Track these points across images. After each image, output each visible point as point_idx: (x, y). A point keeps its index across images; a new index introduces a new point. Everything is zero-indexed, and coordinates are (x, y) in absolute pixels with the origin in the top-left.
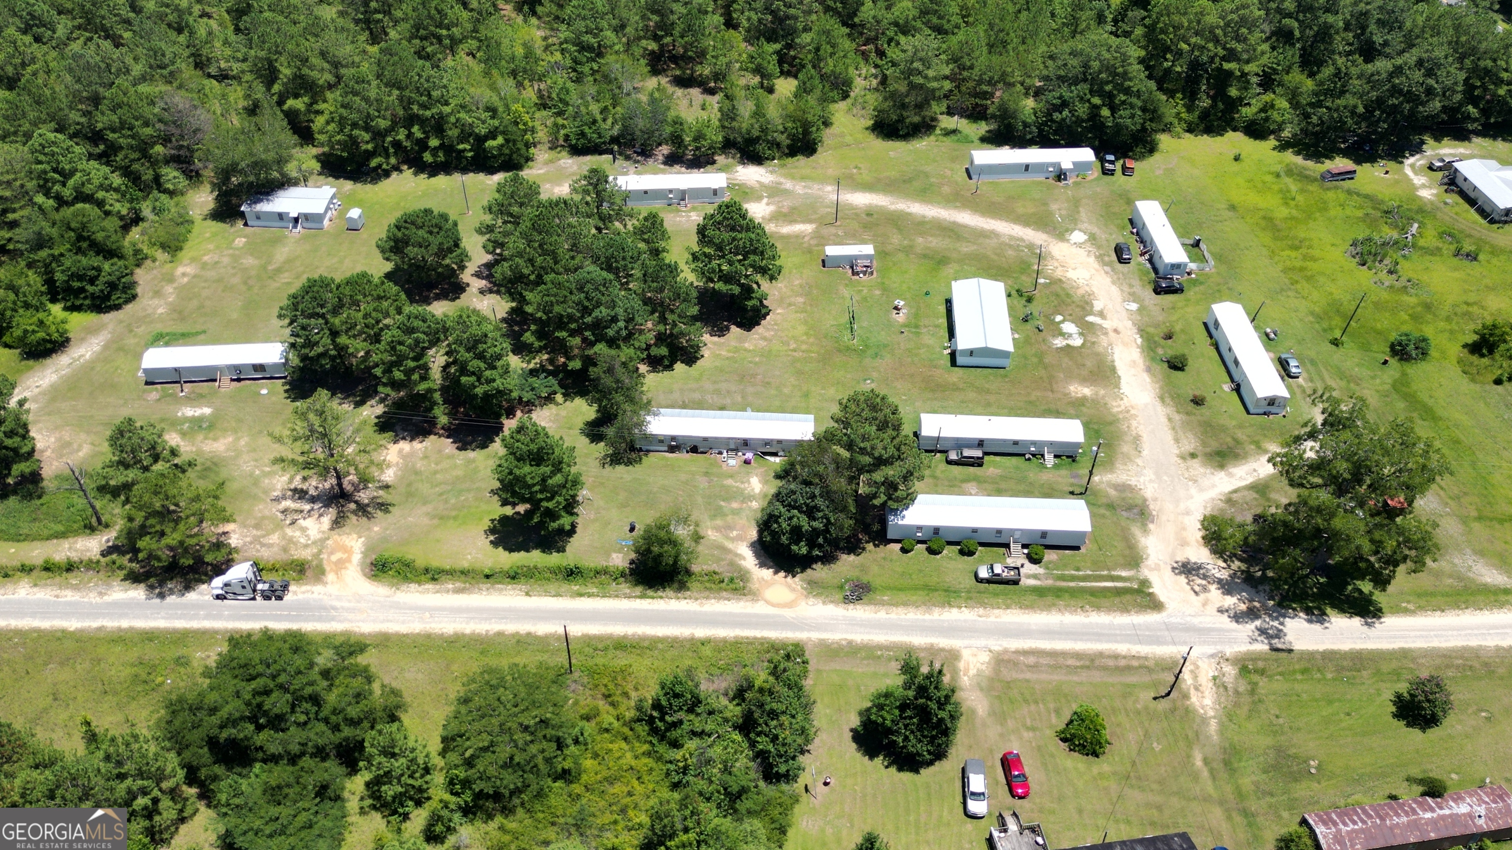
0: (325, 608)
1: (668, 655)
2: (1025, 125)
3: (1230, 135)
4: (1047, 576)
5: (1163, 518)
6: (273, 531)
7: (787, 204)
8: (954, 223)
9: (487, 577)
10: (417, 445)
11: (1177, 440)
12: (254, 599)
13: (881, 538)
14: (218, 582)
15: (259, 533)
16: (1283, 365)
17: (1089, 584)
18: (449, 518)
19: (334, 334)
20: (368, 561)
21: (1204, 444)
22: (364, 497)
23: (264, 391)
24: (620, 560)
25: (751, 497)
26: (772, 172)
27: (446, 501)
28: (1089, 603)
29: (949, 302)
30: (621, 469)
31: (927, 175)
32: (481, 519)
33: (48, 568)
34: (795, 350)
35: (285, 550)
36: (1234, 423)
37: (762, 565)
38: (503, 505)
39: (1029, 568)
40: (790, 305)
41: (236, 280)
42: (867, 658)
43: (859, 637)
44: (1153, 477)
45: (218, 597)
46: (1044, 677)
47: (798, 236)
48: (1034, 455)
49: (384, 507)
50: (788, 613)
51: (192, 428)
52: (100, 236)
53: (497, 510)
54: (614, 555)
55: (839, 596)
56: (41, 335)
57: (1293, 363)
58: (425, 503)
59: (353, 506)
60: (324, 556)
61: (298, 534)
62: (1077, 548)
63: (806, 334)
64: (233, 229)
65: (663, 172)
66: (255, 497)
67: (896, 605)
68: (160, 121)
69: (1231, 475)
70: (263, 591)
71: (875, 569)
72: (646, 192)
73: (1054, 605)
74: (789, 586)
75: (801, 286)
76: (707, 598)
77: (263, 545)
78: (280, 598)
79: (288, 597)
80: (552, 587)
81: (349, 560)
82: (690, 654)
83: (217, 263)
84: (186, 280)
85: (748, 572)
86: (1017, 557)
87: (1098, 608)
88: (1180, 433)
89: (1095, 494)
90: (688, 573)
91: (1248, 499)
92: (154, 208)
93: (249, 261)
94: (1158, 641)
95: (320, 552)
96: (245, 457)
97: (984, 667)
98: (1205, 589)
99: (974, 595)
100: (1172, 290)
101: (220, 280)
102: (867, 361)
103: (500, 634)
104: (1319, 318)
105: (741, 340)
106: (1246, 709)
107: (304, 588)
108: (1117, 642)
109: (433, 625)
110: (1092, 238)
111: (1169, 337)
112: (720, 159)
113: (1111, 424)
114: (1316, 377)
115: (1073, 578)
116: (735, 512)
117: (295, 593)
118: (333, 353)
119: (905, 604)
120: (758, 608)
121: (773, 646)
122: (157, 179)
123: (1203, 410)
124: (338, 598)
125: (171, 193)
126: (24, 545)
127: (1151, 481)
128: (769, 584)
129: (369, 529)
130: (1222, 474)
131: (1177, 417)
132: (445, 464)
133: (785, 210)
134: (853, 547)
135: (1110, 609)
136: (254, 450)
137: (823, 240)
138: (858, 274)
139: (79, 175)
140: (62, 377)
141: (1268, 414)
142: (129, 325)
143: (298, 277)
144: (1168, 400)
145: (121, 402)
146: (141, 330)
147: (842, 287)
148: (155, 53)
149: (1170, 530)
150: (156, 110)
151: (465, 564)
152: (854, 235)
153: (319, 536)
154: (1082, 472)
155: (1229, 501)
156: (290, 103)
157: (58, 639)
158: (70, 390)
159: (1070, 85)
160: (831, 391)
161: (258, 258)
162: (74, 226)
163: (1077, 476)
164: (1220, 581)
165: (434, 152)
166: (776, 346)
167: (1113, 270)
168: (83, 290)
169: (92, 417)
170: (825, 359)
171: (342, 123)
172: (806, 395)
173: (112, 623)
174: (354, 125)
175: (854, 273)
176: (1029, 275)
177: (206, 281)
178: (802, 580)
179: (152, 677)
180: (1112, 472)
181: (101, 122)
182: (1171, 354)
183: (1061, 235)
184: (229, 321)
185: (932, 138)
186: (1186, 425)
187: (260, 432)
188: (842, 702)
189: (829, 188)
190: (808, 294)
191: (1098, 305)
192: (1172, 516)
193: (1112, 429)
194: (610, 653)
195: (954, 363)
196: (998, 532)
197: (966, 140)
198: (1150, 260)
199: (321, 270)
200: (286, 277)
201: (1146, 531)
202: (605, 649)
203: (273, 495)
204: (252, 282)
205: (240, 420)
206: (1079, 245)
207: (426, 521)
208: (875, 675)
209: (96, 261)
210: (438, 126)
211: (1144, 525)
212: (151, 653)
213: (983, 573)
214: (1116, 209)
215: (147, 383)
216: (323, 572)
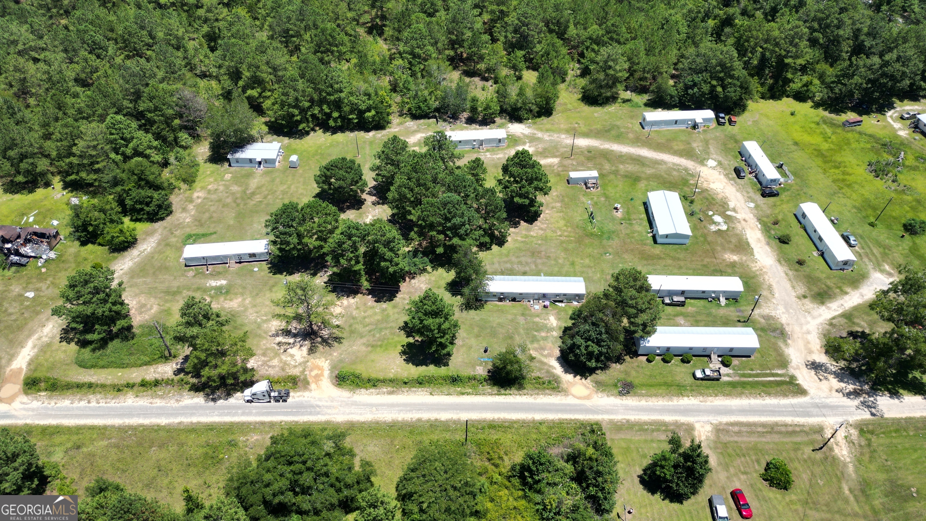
0: (312, 406)
1: (521, 431)
2: (671, 97)
3: (785, 100)
4: (736, 374)
5: (795, 336)
6: (274, 357)
7: (541, 146)
8: (639, 156)
9: (405, 383)
10: (352, 301)
11: (793, 287)
12: (270, 402)
13: (635, 354)
14: (248, 392)
15: (266, 359)
16: (846, 239)
17: (760, 379)
18: (377, 346)
19: (300, 236)
20: (334, 375)
21: (810, 289)
22: (325, 333)
23: (256, 269)
24: (481, 371)
25: (551, 329)
26: (529, 127)
27: (374, 336)
28: (763, 391)
29: (646, 206)
30: (472, 312)
31: (618, 127)
32: (396, 347)
33: (144, 384)
34: (560, 236)
35: (283, 369)
36: (824, 275)
37: (566, 371)
38: (407, 337)
39: (724, 370)
40: (553, 208)
41: (229, 200)
42: (640, 430)
43: (633, 417)
44: (784, 310)
45: (248, 401)
46: (745, 439)
47: (551, 166)
48: (713, 298)
49: (338, 340)
50: (587, 403)
51: (216, 294)
52: (151, 178)
53: (405, 340)
54: (478, 368)
55: (616, 391)
56: (122, 238)
57: (852, 238)
58: (362, 337)
59: (319, 339)
60: (307, 373)
61: (289, 359)
62: (750, 357)
63: (566, 226)
64: (222, 169)
65: (466, 128)
66: (260, 336)
67: (651, 396)
68: (177, 105)
69: (829, 308)
70: (275, 397)
71: (634, 373)
72: (460, 142)
73: (743, 393)
74: (585, 386)
75: (557, 196)
76: (538, 394)
77: (269, 367)
78: (285, 401)
79: (290, 400)
80: (445, 389)
81: (322, 375)
82: (534, 430)
83: (216, 190)
84: (200, 200)
85: (558, 377)
86: (716, 363)
87: (769, 394)
88: (795, 283)
89: (753, 322)
90: (524, 378)
91: (842, 323)
92: (176, 158)
93: (235, 188)
94: (809, 415)
95: (304, 370)
96: (250, 311)
97: (710, 434)
98: (826, 379)
99: (694, 388)
100: (773, 195)
101: (220, 200)
102: (605, 242)
103: (419, 420)
104: (859, 210)
105: (528, 230)
106: (867, 456)
107: (298, 394)
109: (379, 416)
110: (720, 164)
111: (776, 223)
112: (498, 120)
113: (753, 278)
114: (865, 247)
115: (750, 376)
116: (545, 339)
117: (293, 397)
118: (299, 247)
119: (656, 395)
120: (569, 400)
121: (583, 424)
122: (176, 139)
123: (804, 268)
124: (320, 400)
125: (185, 148)
126: (127, 370)
127: (783, 313)
128: (573, 384)
129: (331, 354)
130: (824, 308)
131: (790, 273)
132: (370, 312)
133: (540, 150)
134: (619, 360)
135: (776, 395)
136: (255, 306)
137: (566, 169)
138: (589, 188)
139: (135, 140)
140: (135, 263)
141: (843, 270)
142: (170, 230)
143: (265, 197)
144: (783, 262)
145: (172, 278)
146: (178, 233)
147: (581, 197)
148: (170, 65)
149: (801, 344)
150: (175, 99)
151: (391, 376)
152: (582, 165)
153: (302, 360)
154: (742, 308)
155: (831, 324)
156: (249, 92)
157: (156, 431)
158: (141, 271)
159: (698, 73)
160: (587, 261)
161: (240, 186)
162: (136, 172)
163: (740, 311)
164: (835, 373)
165: (335, 120)
166: (549, 234)
167: (736, 183)
168: (142, 209)
169: (156, 288)
170: (579, 241)
171: (283, 104)
172: (573, 264)
173: (187, 420)
174: (290, 106)
175: (587, 188)
176: (688, 187)
177: (211, 201)
178: (592, 381)
179: (216, 454)
180: (760, 308)
181: (142, 106)
182: (779, 234)
183: (702, 162)
184: (229, 226)
185: (617, 105)
186: (797, 277)
187: (257, 294)
188: (630, 459)
189: (563, 136)
190: (562, 201)
191: (731, 205)
192: (800, 335)
193: (754, 281)
194: (487, 431)
195: (655, 242)
196: (705, 349)
197: (637, 106)
198: (756, 177)
199: (278, 193)
200: (258, 198)
201: (787, 345)
202: (483, 428)
203: (270, 334)
204: (239, 201)
205: (244, 288)
206: (714, 168)
207: (364, 348)
208: (646, 441)
209: (149, 192)
210: (337, 105)
211: (785, 341)
212: (213, 439)
213: (699, 374)
214: (730, 146)
215: (186, 266)
216: (308, 383)
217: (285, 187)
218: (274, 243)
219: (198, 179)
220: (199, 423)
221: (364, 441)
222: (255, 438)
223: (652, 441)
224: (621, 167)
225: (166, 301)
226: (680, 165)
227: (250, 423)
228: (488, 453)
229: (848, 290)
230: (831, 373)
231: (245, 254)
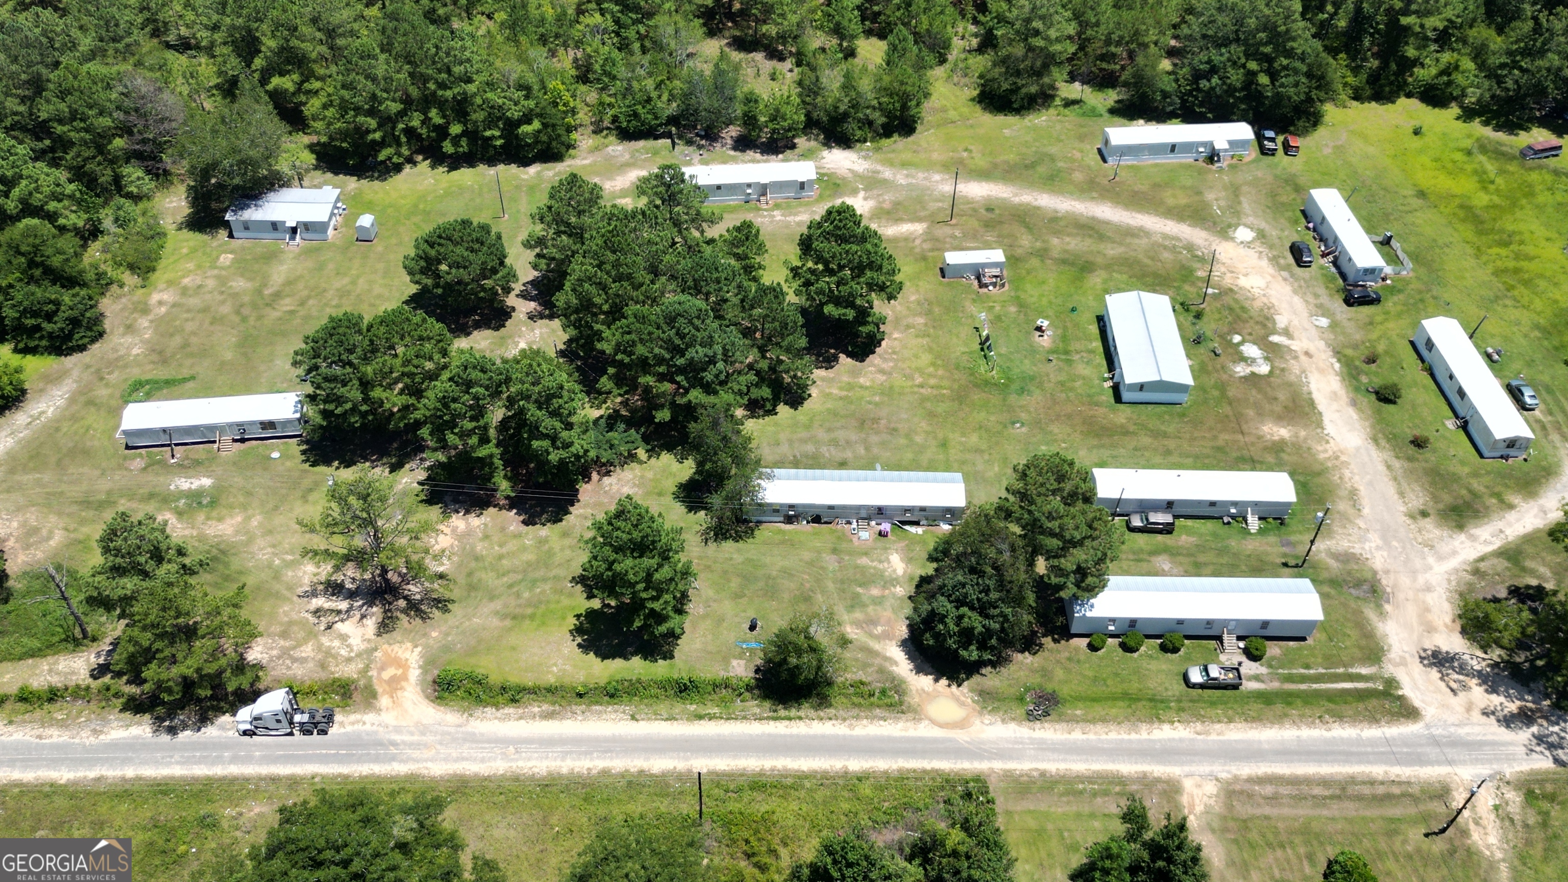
0: (380, 744)
1: (819, 796)
2: (1165, 95)
3: (1403, 102)
4: (1273, 676)
5: (1401, 596)
6: (305, 641)
7: (888, 198)
8: (1094, 218)
9: (580, 695)
10: (475, 521)
11: (1402, 494)
12: (291, 734)
13: (1064, 633)
14: (245, 713)
15: (287, 644)
16: (1515, 393)
17: (1323, 686)
18: (524, 617)
19: (365, 385)
20: (430, 678)
21: (1435, 498)
22: (414, 590)
23: (275, 455)
24: (741, 670)
25: (893, 581)
26: (865, 158)
27: (518, 595)
28: (1328, 711)
29: (1101, 322)
30: (729, 546)
31: (1053, 159)
32: (564, 618)
33: (25, 698)
34: (921, 386)
35: (323, 666)
36: (1467, 470)
37: (919, 670)
38: (588, 597)
39: (1249, 668)
40: (908, 327)
41: (226, 309)
42: (1067, 793)
43: (1054, 766)
44: (1380, 542)
45: (245, 733)
46: (1286, 811)
47: (907, 239)
48: (1233, 517)
49: (441, 604)
50: (960, 736)
51: (189, 506)
52: (56, 261)
53: (582, 603)
54: (735, 663)
55: (1021, 711)
57: (1528, 393)
58: (492, 598)
59: (402, 603)
60: (373, 673)
61: (336, 643)
62: (1304, 639)
63: (933, 364)
64: (214, 244)
65: (734, 160)
66: (277, 595)
67: (1093, 721)
68: (118, 108)
69: (1473, 538)
70: (302, 724)
71: (1059, 673)
72: (719, 187)
73: (1286, 715)
74: (957, 700)
75: (919, 303)
76: (857, 717)
77: (295, 660)
78: (324, 732)
79: (333, 731)
80: (663, 707)
81: (405, 678)
82: (846, 794)
83: (200, 287)
84: (163, 309)
85: (903, 681)
86: (1232, 653)
87: (1340, 717)
88: (1405, 485)
89: (1314, 567)
90: (829, 683)
91: (1499, 569)
92: (117, 220)
93: (240, 284)
94: (1420, 760)
95: (367, 668)
96: (260, 542)
97: (1212, 802)
98: (1465, 687)
99: (1185, 704)
100: (1367, 300)
101: (205, 310)
102: (1013, 399)
103: (605, 773)
104: (1546, 332)
105: (854, 373)
106: (1540, 847)
107: (353, 717)
108: (1369, 762)
109: (521, 764)
110: (1261, 235)
111: (1371, 360)
112: (801, 141)
113: (1319, 474)
114: (1555, 409)
115: (1304, 679)
116: (878, 601)
117: (342, 724)
118: (364, 408)
119: (1104, 720)
120: (923, 730)
121: (948, 781)
122: (117, 180)
123: (1427, 454)
124: (398, 730)
125: (136, 198)
127: (1378, 548)
128: (930, 697)
129: (425, 635)
130: (1463, 537)
131: (1397, 464)
132: (512, 546)
133: (887, 206)
134: (1029, 644)
135: (1355, 719)
136: (270, 532)
137: (940, 246)
138: (986, 286)
139: (24, 182)
140: (20, 442)
141: (1506, 457)
142: (98, 371)
143: (302, 303)
144: (1383, 442)
145: (97, 473)
146: (113, 377)
147: (967, 304)
148: (107, 23)
149: (1411, 612)
150: (114, 96)
151: (551, 680)
152: (974, 236)
153: (363, 646)
154: (1294, 538)
155: (1476, 572)
156: (276, 81)
157: (47, 796)
158: (31, 458)
159: (1218, 46)
160: (974, 439)
161: (251, 279)
162: (24, 248)
163: (1289, 544)
164: (1480, 674)
165: (456, 141)
166: (898, 381)
167: (1292, 275)
168: (38, 328)
169: (62, 493)
170: (960, 397)
171: (344, 108)
172: (944, 445)
173: (111, 773)
174: (358, 110)
175: (982, 285)
176: (1193, 284)
177: (189, 311)
178: (972, 690)
179: (171, 845)
180: (1330, 535)
181: (45, 111)
182: (1378, 382)
183: (1224, 231)
184: (223, 363)
185: (1052, 111)
186: (1409, 474)
187: (276, 508)
188: (1043, 854)
189: (937, 177)
190: (929, 313)
191: (1281, 321)
192: (1411, 594)
193: (1321, 480)
194: (747, 796)
195: (1118, 398)
196: (1209, 623)
197: (1093, 113)
198: (1335, 263)
199: (329, 294)
200: (287, 304)
201: (1382, 615)
202: (738, 790)
203: (300, 591)
204: (246, 311)
205: (249, 494)
206: (1247, 245)
207: (495, 622)
208: (1079, 816)
209: (53, 292)
210: (461, 109)
211: (1379, 606)
212: (167, 812)
213: (1196, 676)
214: (1284, 199)
215: (128, 447)
216: (374, 695)
217: (346, 280)
218: (312, 398)
219: (161, 265)
220: (139, 778)
221: (487, 818)
222: (257, 810)
223: (1092, 816)
224: (1055, 241)
225: (83, 522)
226: (1178, 239)
227: (247, 779)
228: (747, 842)
229: (1515, 499)
230: (1472, 674)
231: (252, 423)
